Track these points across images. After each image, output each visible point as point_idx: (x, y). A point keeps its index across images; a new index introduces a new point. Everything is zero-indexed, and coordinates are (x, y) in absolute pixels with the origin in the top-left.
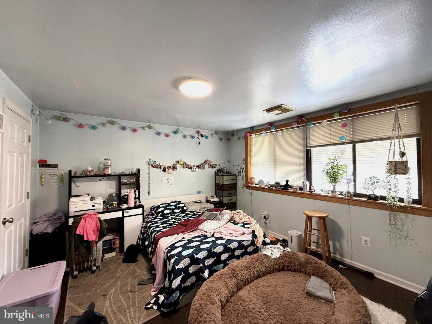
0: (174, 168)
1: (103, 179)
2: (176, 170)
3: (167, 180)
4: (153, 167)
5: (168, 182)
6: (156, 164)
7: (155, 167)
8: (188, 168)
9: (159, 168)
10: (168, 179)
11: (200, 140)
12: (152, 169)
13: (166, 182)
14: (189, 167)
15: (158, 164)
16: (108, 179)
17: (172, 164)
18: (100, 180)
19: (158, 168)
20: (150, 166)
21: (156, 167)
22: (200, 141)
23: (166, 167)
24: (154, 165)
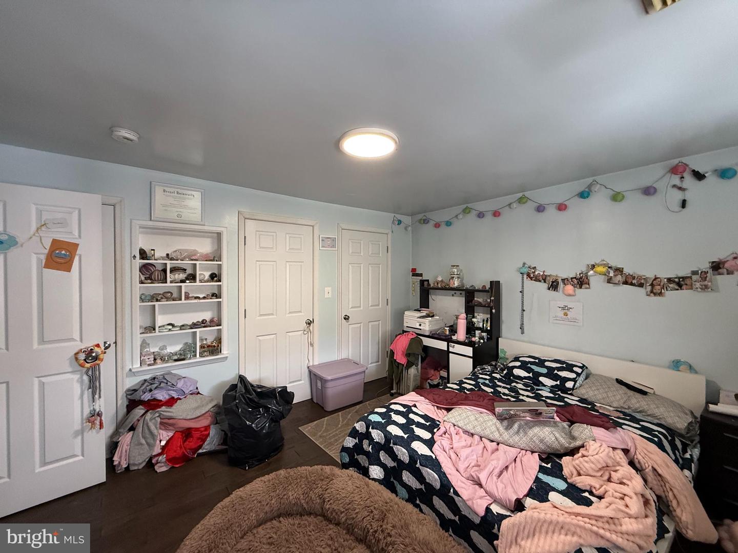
0: (581, 282)
1: (455, 293)
2: (586, 288)
3: (563, 309)
4: (531, 280)
5: (566, 314)
6: (536, 273)
7: (534, 279)
8: (632, 284)
9: (543, 281)
10: (565, 308)
11: (686, 192)
12: (528, 283)
13: (561, 314)
14: (634, 281)
15: (542, 273)
16: (461, 294)
17: (576, 275)
18: (453, 295)
19: (540, 281)
20: (525, 276)
21: (537, 279)
22: (688, 196)
23: (560, 281)
24: (532, 276)
